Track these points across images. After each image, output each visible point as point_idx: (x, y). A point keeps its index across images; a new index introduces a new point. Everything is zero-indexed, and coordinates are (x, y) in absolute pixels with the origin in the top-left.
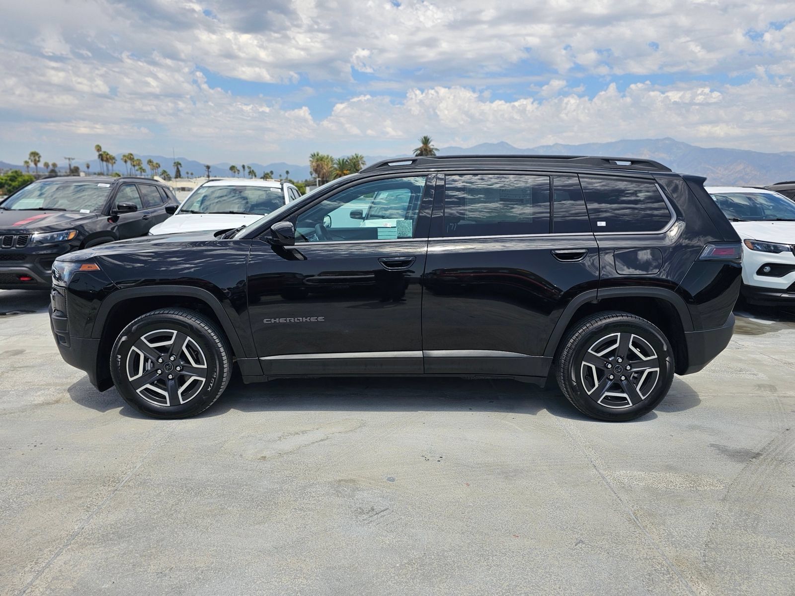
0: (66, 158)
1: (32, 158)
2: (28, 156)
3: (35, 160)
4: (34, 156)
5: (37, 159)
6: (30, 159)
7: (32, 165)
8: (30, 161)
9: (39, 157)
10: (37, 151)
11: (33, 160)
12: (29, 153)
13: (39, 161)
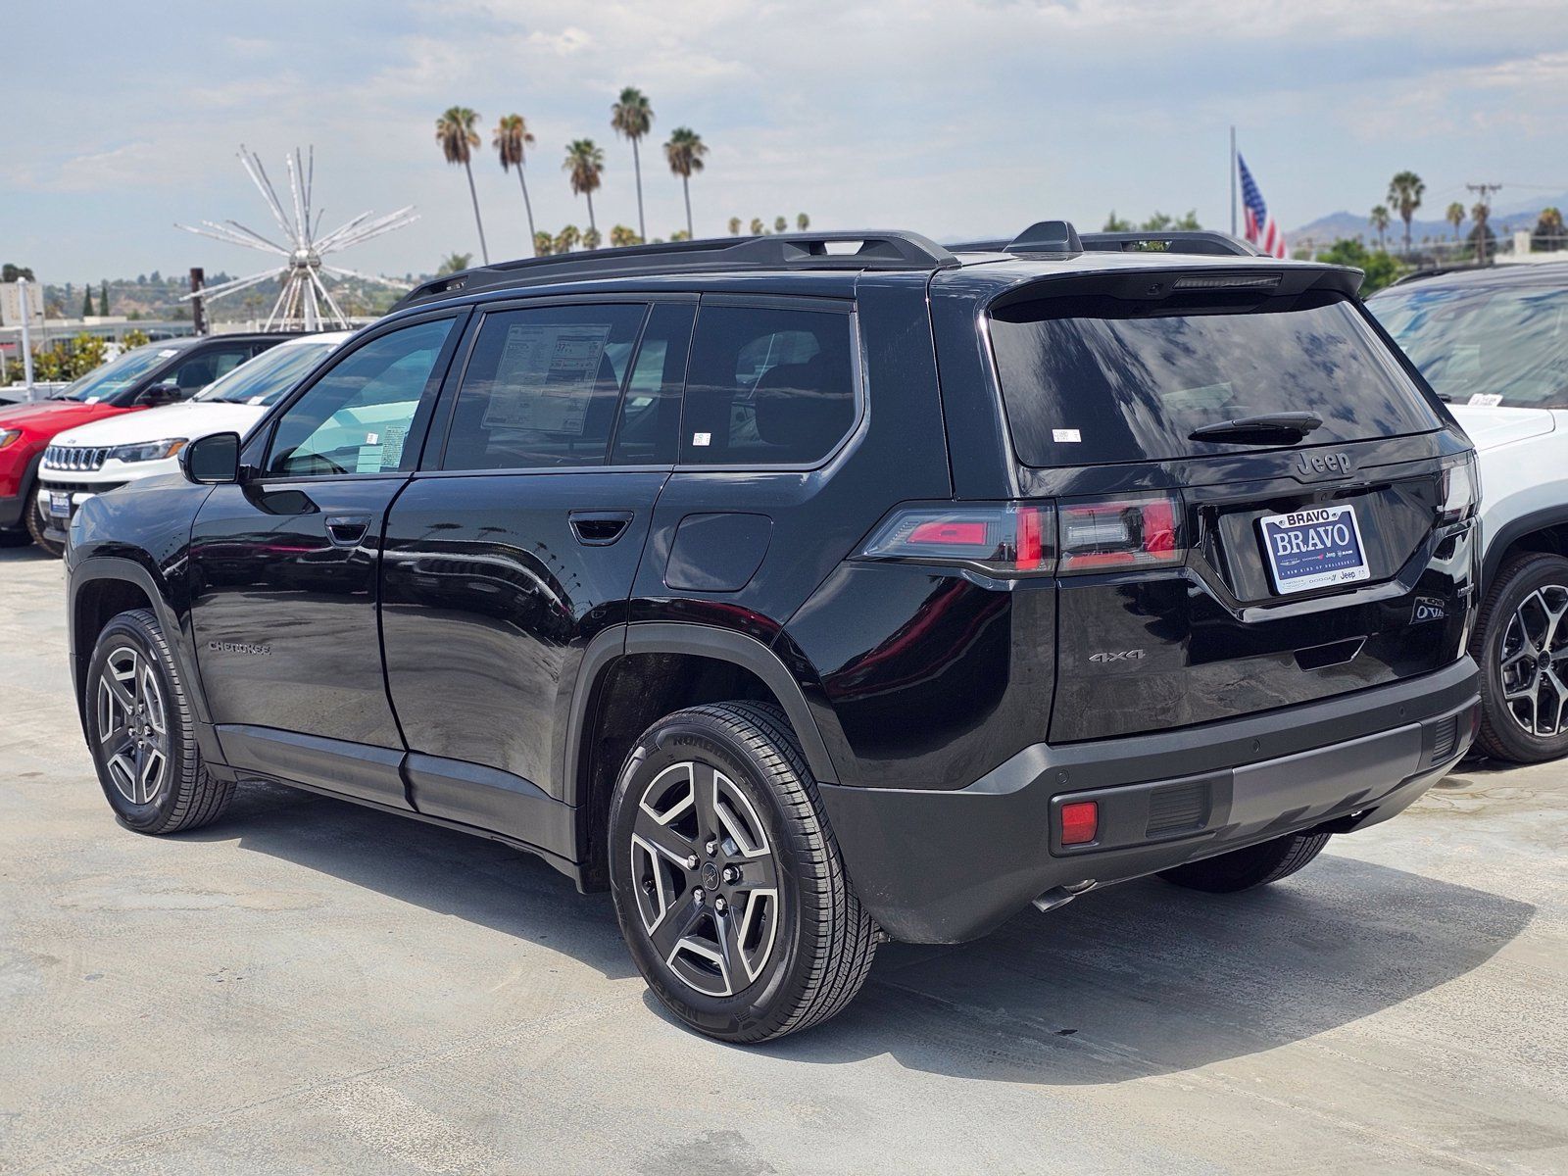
0: (1471, 188)
1: (1398, 195)
2: (1386, 191)
3: (1406, 201)
4: (1404, 190)
5: (1413, 198)
6: (1390, 198)
7: (1395, 215)
8: (1389, 206)
9: (1420, 190)
10: (1414, 171)
11: (1400, 202)
12: (1390, 179)
13: (1417, 204)
